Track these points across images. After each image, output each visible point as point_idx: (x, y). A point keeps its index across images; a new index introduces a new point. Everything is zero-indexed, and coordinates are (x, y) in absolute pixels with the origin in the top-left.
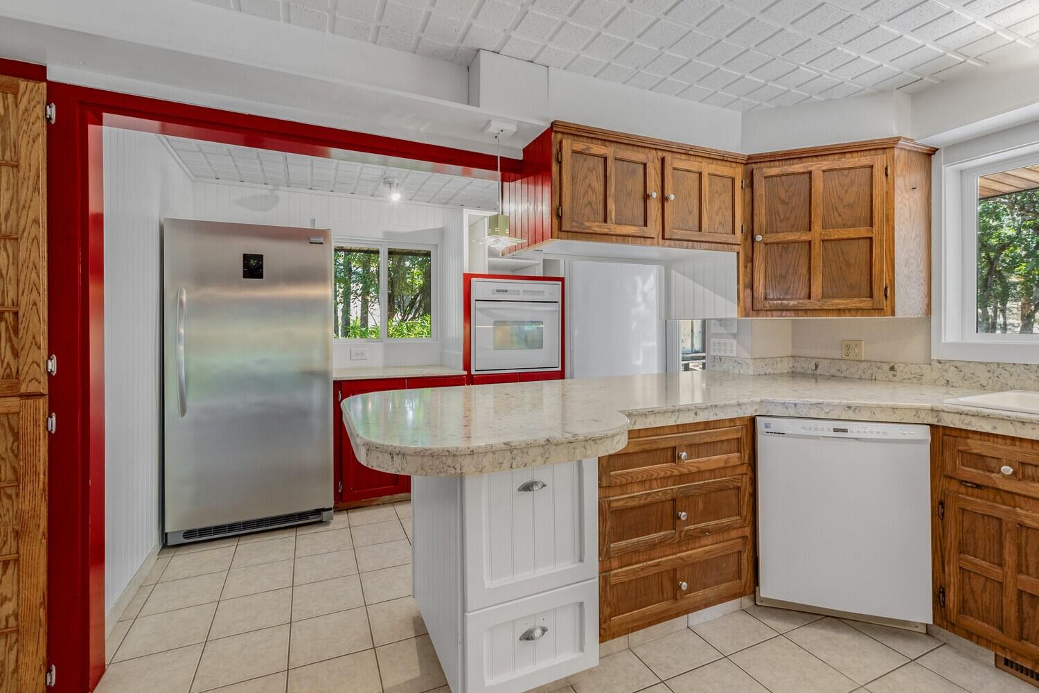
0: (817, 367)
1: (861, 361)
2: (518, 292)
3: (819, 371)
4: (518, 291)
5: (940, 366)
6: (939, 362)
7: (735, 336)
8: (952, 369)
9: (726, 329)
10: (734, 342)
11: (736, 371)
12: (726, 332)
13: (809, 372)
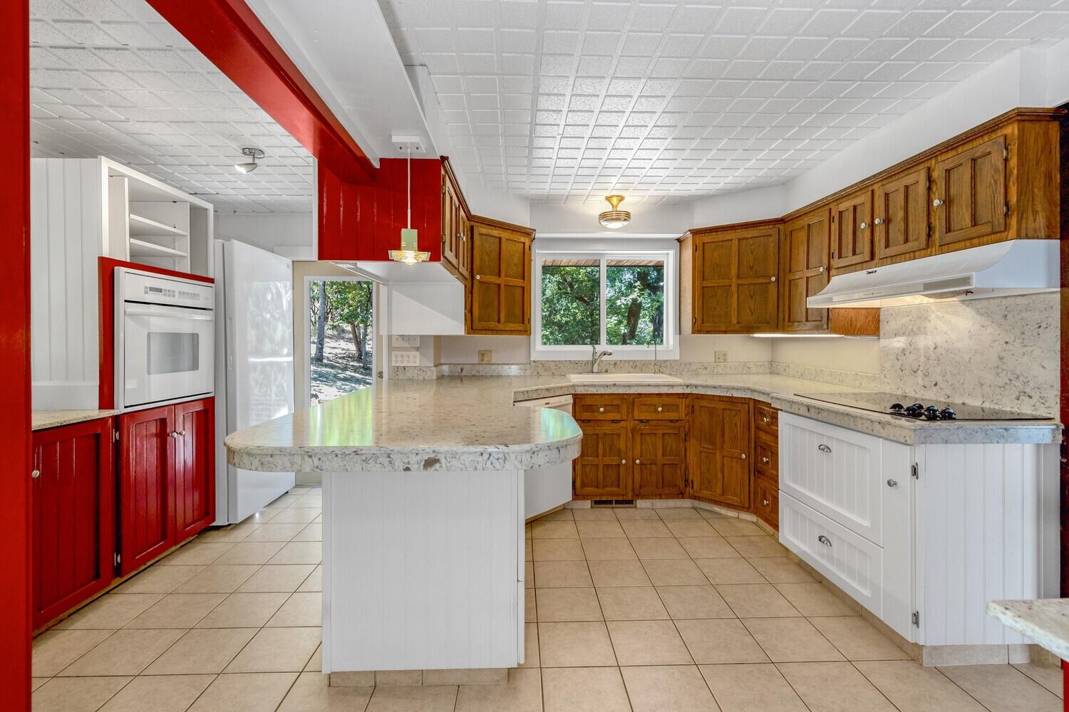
0: (462, 370)
1: (492, 364)
2: (171, 293)
3: (464, 373)
4: (174, 292)
5: (534, 364)
6: (534, 362)
7: (417, 349)
8: (540, 365)
9: (409, 344)
10: (417, 354)
11: (421, 378)
12: (408, 346)
13: (457, 374)
